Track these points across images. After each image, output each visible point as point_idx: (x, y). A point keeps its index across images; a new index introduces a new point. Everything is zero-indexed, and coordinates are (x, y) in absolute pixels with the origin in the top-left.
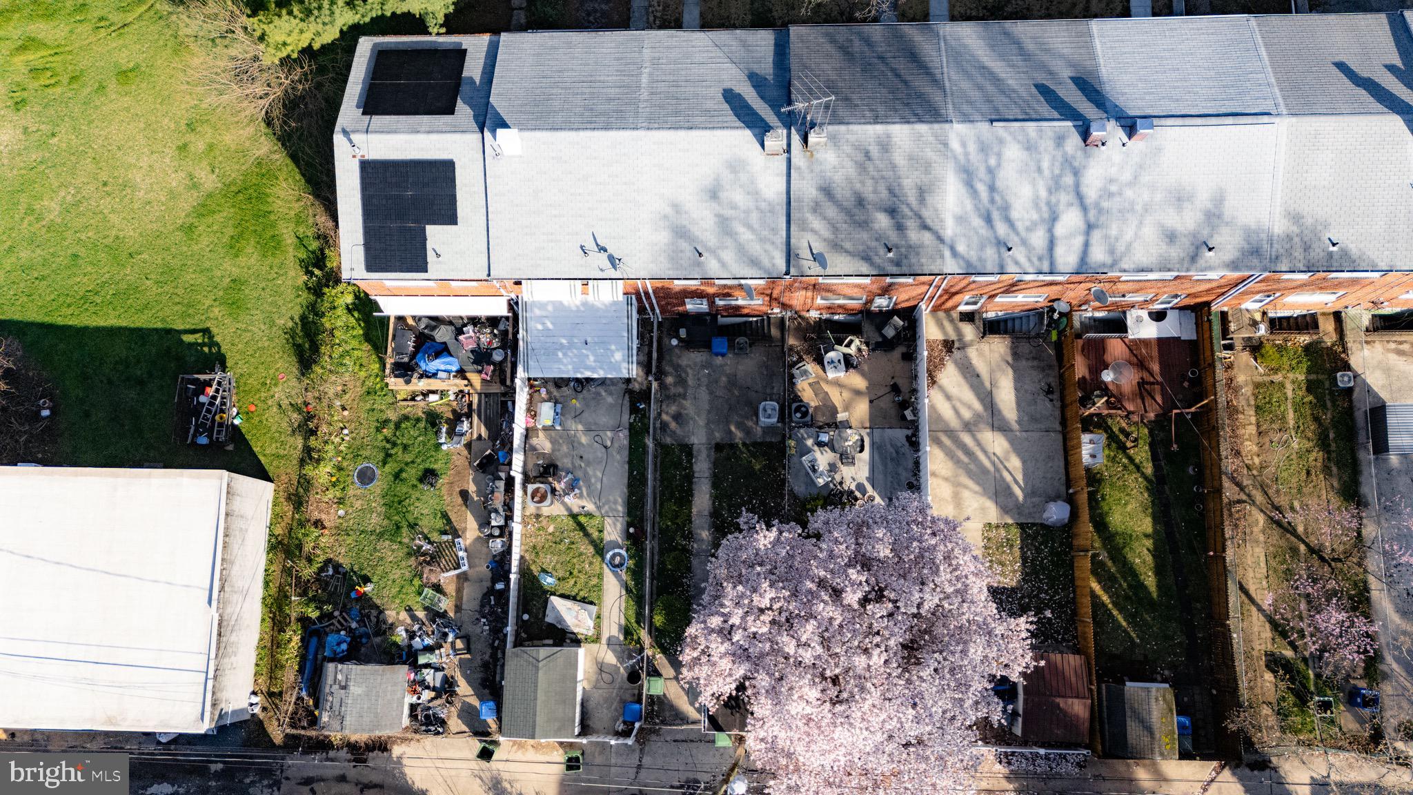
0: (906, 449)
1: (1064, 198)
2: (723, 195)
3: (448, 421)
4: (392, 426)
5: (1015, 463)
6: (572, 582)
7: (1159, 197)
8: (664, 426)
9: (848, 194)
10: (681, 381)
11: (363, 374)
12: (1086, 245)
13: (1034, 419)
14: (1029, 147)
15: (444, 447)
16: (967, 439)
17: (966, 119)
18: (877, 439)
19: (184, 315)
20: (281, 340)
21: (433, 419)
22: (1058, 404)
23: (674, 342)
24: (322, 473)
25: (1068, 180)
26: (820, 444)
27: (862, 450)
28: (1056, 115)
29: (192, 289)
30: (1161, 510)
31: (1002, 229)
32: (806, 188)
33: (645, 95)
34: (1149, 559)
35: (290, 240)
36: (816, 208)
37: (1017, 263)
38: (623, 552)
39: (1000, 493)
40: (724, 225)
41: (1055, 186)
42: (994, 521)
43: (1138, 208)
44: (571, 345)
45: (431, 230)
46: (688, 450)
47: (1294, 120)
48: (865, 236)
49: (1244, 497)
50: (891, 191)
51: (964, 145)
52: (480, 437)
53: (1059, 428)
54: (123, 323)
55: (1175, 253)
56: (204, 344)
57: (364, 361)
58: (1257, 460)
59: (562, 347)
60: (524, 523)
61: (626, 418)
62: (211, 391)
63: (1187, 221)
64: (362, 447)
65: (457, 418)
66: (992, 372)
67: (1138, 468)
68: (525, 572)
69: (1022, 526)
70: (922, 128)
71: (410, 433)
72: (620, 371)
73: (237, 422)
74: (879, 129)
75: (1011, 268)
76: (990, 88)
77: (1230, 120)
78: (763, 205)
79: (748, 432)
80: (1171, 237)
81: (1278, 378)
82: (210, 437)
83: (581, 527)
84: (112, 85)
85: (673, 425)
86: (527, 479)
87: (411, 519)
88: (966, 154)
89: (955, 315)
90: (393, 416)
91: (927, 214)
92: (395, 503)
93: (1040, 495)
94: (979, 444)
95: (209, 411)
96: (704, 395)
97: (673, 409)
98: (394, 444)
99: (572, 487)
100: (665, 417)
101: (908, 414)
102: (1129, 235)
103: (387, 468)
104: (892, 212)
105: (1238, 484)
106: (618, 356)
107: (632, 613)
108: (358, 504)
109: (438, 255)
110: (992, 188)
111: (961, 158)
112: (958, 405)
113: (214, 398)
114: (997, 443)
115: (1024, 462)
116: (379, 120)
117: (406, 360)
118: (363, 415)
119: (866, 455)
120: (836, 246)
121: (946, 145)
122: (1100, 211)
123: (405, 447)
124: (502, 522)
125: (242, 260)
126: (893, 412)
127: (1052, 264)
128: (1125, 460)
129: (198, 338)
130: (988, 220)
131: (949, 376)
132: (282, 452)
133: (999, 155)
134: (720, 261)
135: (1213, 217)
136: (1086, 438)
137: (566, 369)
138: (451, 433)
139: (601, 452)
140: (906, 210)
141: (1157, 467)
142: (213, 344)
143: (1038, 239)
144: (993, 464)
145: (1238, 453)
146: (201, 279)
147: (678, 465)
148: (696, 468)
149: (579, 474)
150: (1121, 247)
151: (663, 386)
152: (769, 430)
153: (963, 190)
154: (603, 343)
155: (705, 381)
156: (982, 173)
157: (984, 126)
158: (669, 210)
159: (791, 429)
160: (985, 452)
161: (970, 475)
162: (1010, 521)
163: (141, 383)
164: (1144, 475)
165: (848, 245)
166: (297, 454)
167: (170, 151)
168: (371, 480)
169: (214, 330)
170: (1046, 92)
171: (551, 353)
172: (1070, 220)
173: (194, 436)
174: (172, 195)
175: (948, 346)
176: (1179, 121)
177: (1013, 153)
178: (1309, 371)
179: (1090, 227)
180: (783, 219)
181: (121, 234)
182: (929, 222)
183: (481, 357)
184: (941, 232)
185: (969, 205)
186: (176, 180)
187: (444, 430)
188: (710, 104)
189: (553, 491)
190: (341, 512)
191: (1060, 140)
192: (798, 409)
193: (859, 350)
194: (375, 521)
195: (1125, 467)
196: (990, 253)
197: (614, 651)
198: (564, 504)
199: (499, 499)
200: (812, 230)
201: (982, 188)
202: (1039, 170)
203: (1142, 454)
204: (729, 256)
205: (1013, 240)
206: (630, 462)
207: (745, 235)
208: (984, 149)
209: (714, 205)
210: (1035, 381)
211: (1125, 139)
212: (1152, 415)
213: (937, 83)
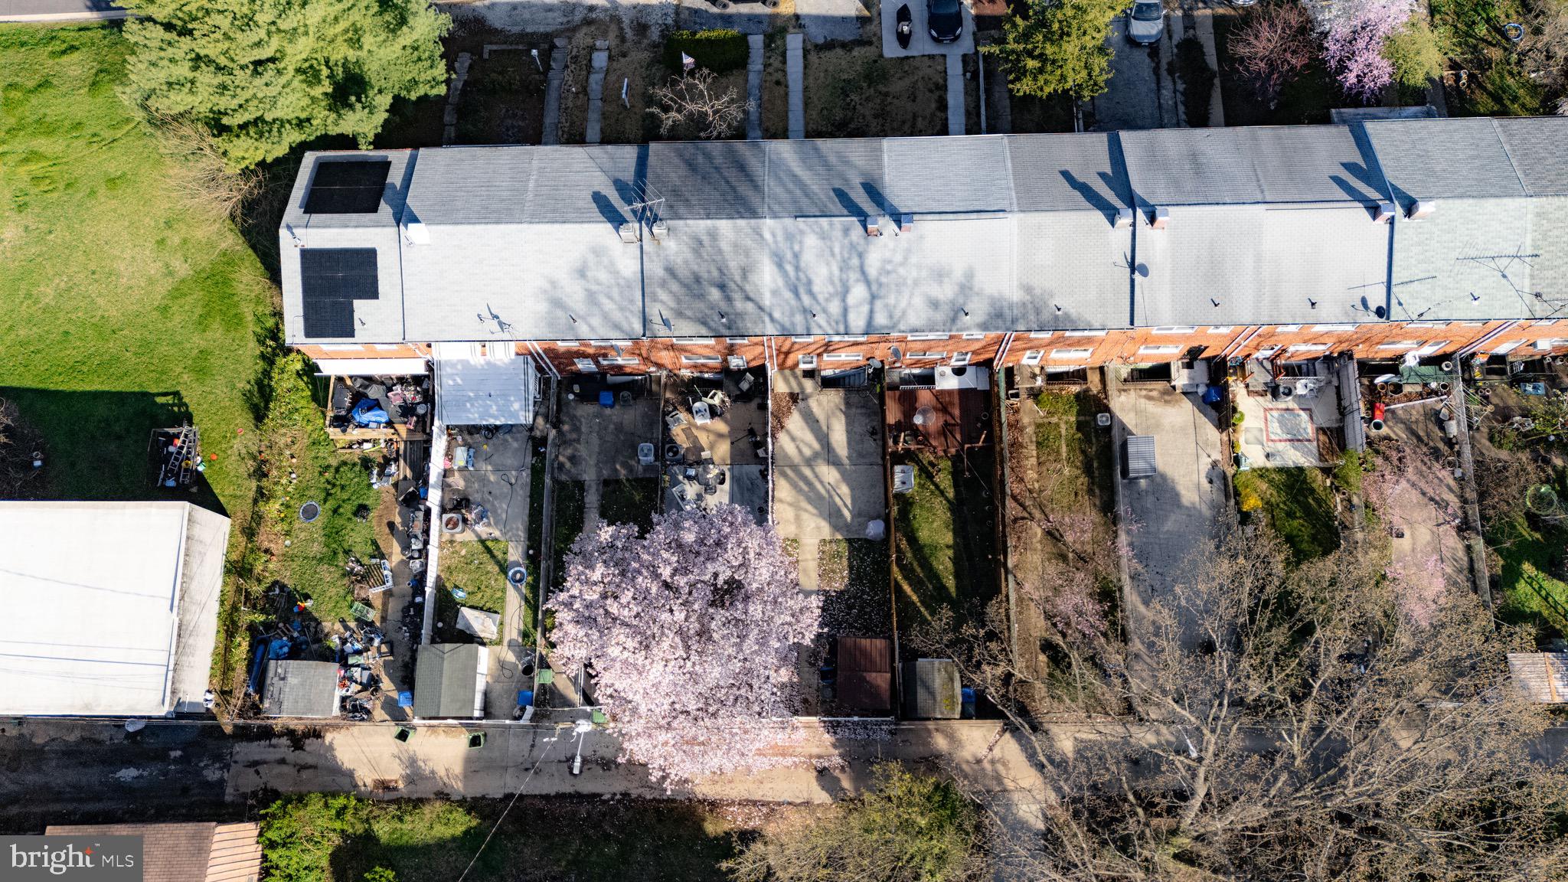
0: (760, 481)
1: (853, 276)
2: (589, 274)
3: (379, 465)
4: (332, 470)
5: (845, 490)
6: (480, 595)
7: (924, 274)
8: (561, 466)
9: (687, 273)
10: (576, 429)
11: (309, 428)
12: (871, 312)
13: (860, 455)
14: (823, 236)
15: (375, 487)
16: (807, 472)
17: (775, 216)
18: (736, 473)
19: (158, 381)
20: (239, 401)
21: (366, 463)
22: (880, 443)
23: (571, 397)
24: (272, 509)
25: (855, 261)
26: (689, 478)
27: (722, 482)
28: (845, 212)
29: (165, 358)
30: (960, 527)
31: (806, 300)
32: (655, 269)
33: (530, 196)
34: (950, 565)
35: (250, 318)
36: (663, 284)
37: (820, 327)
38: (523, 570)
39: (833, 515)
40: (591, 298)
41: (844, 267)
42: (828, 538)
43: (909, 282)
44: (477, 397)
45: (357, 303)
46: (580, 485)
47: (1022, 215)
48: (702, 305)
49: (1026, 515)
50: (720, 270)
51: (774, 235)
52: (405, 478)
53: (880, 461)
54: (105, 388)
55: (939, 316)
56: (174, 405)
57: (311, 418)
58: (1036, 485)
59: (470, 399)
60: (441, 547)
61: (529, 460)
62: (178, 443)
63: (946, 292)
64: (307, 488)
65: (387, 461)
66: (828, 418)
67: (942, 493)
68: (440, 587)
69: (849, 541)
70: (741, 223)
71: (347, 474)
72: (517, 417)
73: (200, 468)
74: (709, 222)
75: (816, 330)
76: (798, 192)
77: (974, 216)
78: (622, 282)
79: (630, 469)
80: (935, 304)
81: (1054, 420)
82: (177, 480)
83: (489, 550)
84: (102, 191)
85: (568, 465)
86: (444, 510)
87: (346, 547)
88: (776, 242)
89: (799, 372)
90: (334, 462)
91: (748, 287)
92: (333, 534)
93: (862, 515)
94: (817, 476)
95: (176, 459)
96: (595, 440)
97: (569, 452)
98: (334, 485)
99: (481, 517)
100: (561, 458)
101: (761, 453)
102: (903, 304)
103: (328, 505)
104: (722, 287)
105: (1021, 505)
106: (516, 406)
107: (529, 620)
108: (302, 535)
109: (363, 324)
110: (797, 268)
111: (773, 246)
112: (801, 445)
113: (181, 448)
114: (830, 475)
115: (852, 489)
116: (316, 218)
117: (343, 413)
118: (309, 462)
119: (727, 486)
120: (680, 314)
121: (761, 236)
122: (880, 285)
123: (343, 487)
124: (420, 546)
125: (209, 334)
126: (749, 452)
127: (846, 327)
128: (932, 487)
129: (169, 399)
130: (795, 292)
131: (795, 422)
132: (238, 493)
133: (801, 242)
134: (590, 326)
135: (966, 288)
136: (898, 468)
137: (474, 418)
138: (381, 474)
139: (506, 489)
140: (732, 285)
141: (957, 492)
142: (182, 404)
143: (835, 308)
144: (828, 492)
145: (1022, 480)
146: (173, 351)
147: (572, 498)
148: (587, 500)
149: (488, 506)
150: (898, 313)
151: (560, 432)
152: (648, 468)
153: (775, 269)
154: (505, 396)
155: (597, 428)
156: (789, 256)
157: (789, 222)
158: (547, 286)
159: (667, 466)
160: (821, 482)
161: (810, 500)
162: (840, 537)
163: (119, 438)
164: (946, 499)
165: (689, 313)
166: (252, 494)
167: (150, 245)
168: (315, 515)
169: (183, 393)
170: (841, 195)
171: (460, 404)
172: (858, 293)
173: (164, 480)
174: (151, 281)
175: (794, 398)
176: (937, 217)
177: (811, 241)
178: (1079, 414)
179: (873, 298)
180: (640, 293)
181: (106, 314)
182: (752, 295)
183: (407, 410)
184: (761, 303)
185: (780, 282)
186: (154, 269)
187: (375, 472)
188: (580, 204)
189: (465, 521)
190: (288, 542)
191: (846, 231)
192: (670, 449)
193: (723, 401)
194: (316, 549)
195: (932, 493)
196: (799, 319)
197: (514, 651)
198: (474, 531)
199: (418, 528)
200: (662, 302)
201: (789, 268)
202: (833, 255)
203: (944, 480)
204: (596, 321)
205: (816, 309)
206: (531, 496)
207: (608, 305)
208: (789, 237)
209: (583, 282)
210: (863, 425)
211: (897, 230)
212: (953, 451)
213: (757, 188)
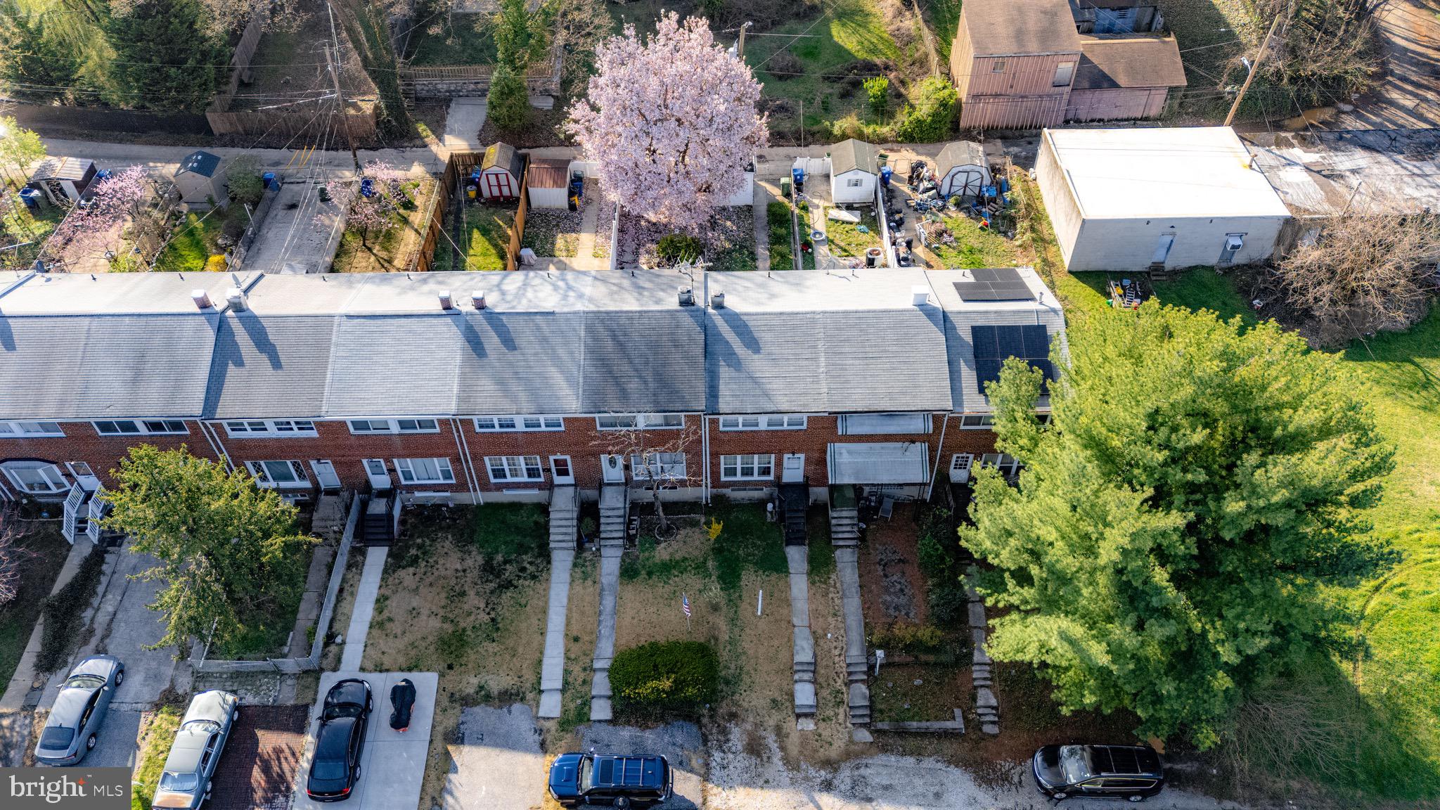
6: (846, 228)
34: (474, 245)
42: (570, 257)
63: (426, 287)
69: (553, 256)
80: (441, 283)
107: (805, 218)
162: (560, 259)
197: (815, 204)
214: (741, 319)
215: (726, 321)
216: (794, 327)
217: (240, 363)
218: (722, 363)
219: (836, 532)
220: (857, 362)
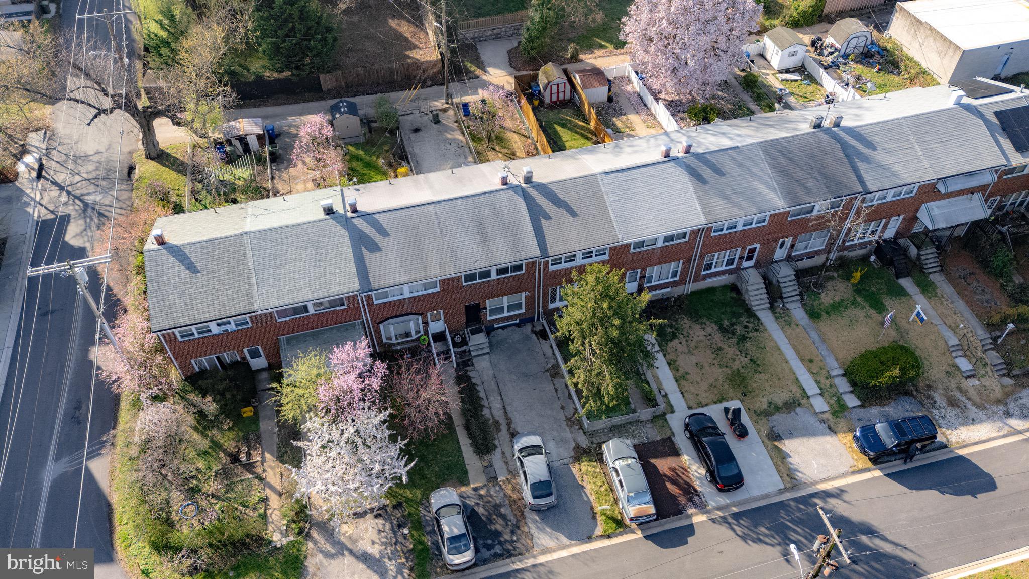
6: (796, 84)
33: (911, 138)
38: (781, 95)
107: (765, 82)
214: (855, 131)
215: (847, 134)
216: (890, 130)
217: (548, 217)
218: (857, 160)
219: (925, 264)
220: (939, 145)
